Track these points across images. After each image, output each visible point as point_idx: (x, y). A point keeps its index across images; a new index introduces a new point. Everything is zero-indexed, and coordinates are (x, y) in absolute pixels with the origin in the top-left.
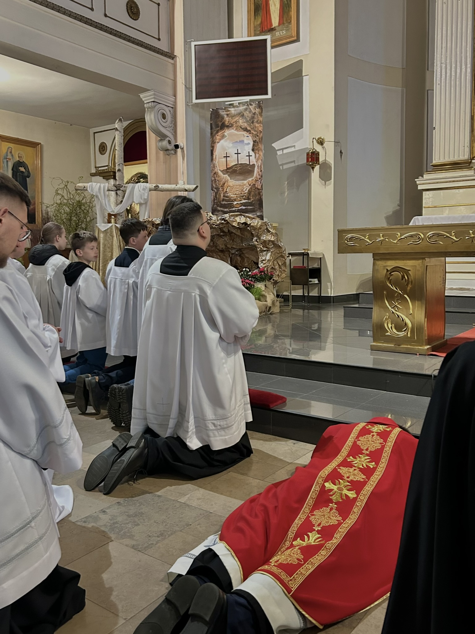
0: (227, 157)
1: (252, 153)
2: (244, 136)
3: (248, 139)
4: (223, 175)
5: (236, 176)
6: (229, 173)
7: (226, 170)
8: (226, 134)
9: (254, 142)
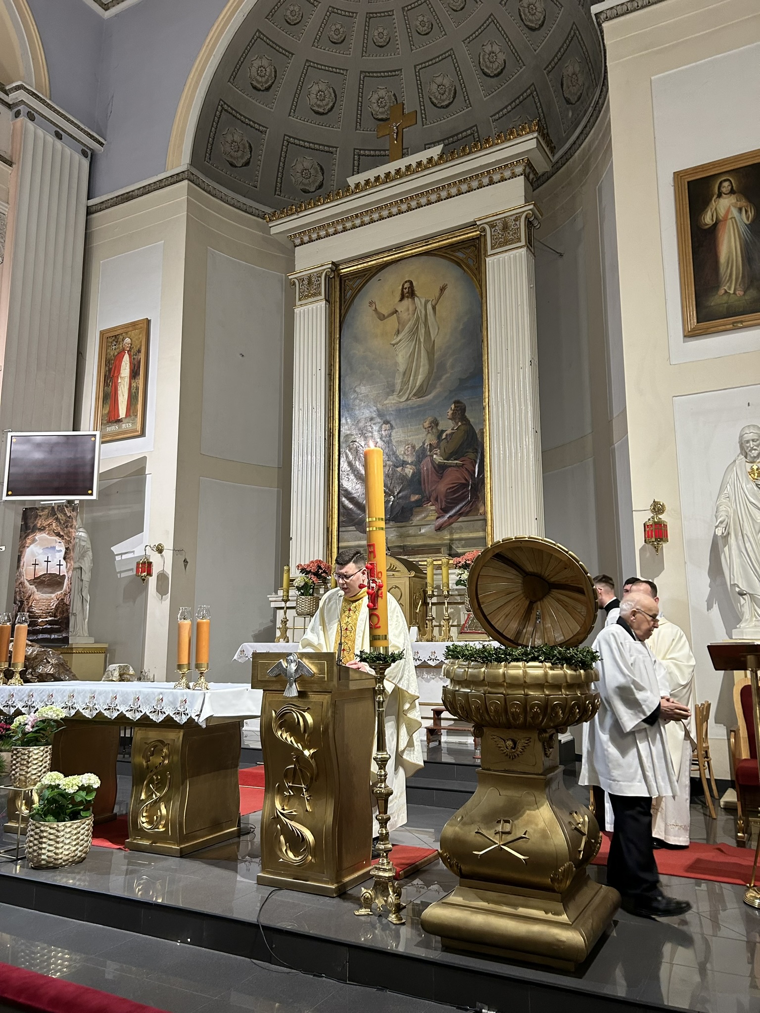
0: (35, 564)
1: (63, 562)
2: (56, 542)
3: (61, 546)
4: (29, 586)
5: (44, 587)
6: (36, 584)
7: (34, 580)
8: (36, 538)
9: (67, 549)
